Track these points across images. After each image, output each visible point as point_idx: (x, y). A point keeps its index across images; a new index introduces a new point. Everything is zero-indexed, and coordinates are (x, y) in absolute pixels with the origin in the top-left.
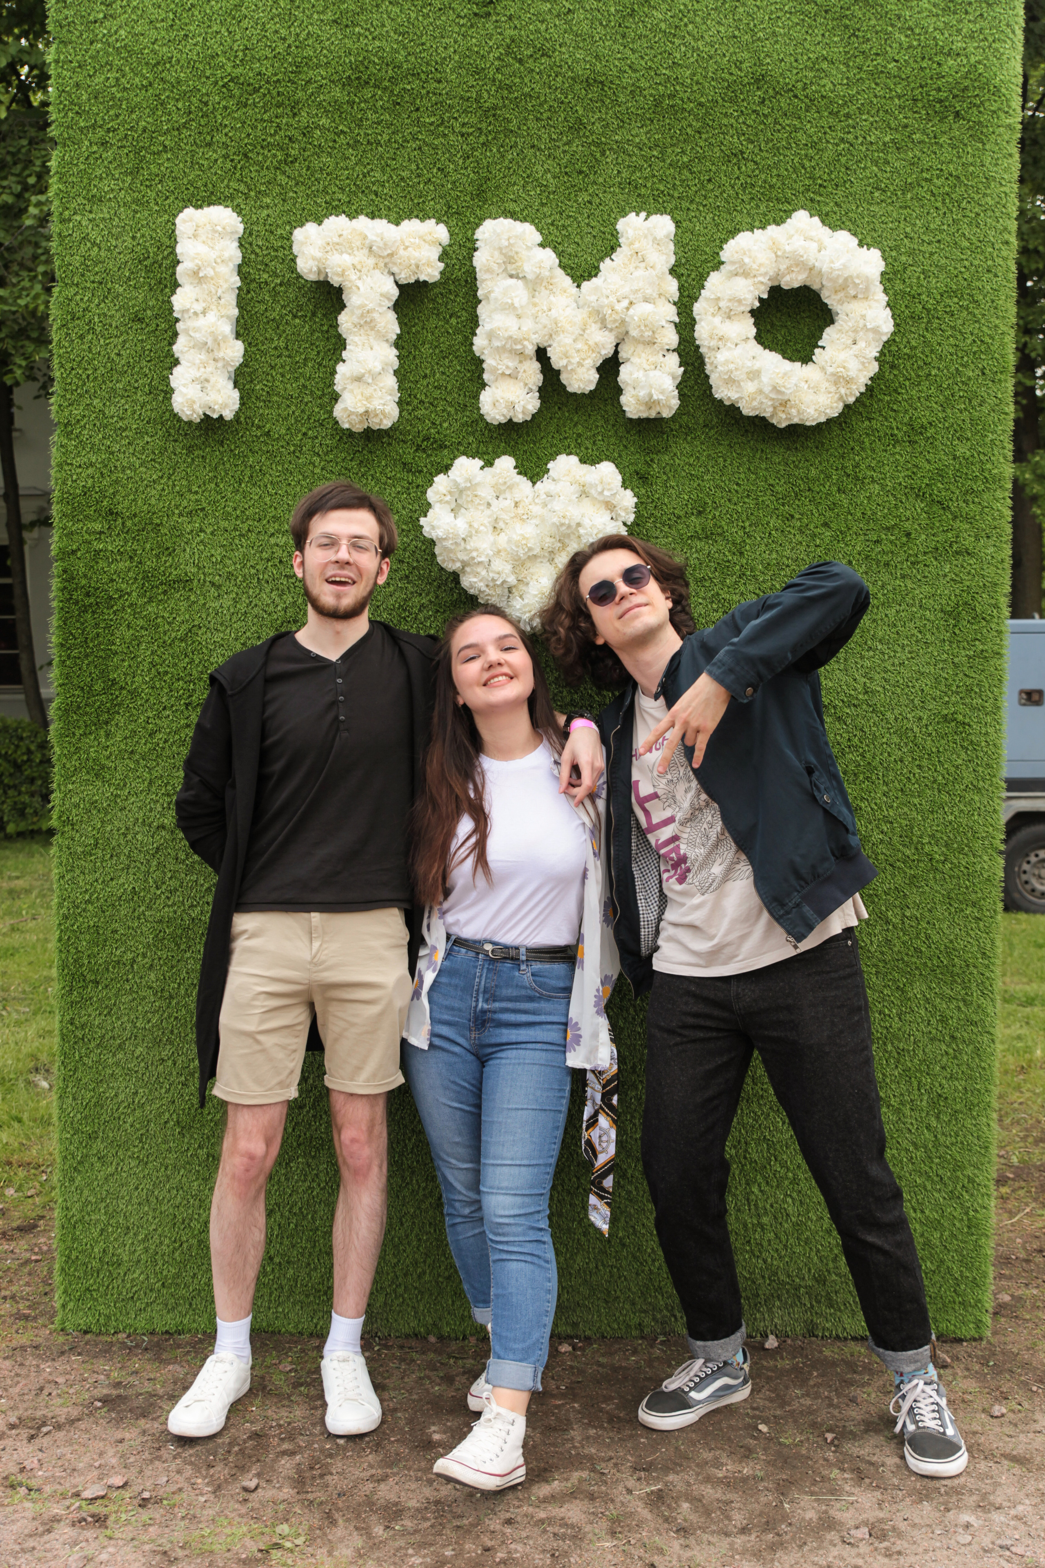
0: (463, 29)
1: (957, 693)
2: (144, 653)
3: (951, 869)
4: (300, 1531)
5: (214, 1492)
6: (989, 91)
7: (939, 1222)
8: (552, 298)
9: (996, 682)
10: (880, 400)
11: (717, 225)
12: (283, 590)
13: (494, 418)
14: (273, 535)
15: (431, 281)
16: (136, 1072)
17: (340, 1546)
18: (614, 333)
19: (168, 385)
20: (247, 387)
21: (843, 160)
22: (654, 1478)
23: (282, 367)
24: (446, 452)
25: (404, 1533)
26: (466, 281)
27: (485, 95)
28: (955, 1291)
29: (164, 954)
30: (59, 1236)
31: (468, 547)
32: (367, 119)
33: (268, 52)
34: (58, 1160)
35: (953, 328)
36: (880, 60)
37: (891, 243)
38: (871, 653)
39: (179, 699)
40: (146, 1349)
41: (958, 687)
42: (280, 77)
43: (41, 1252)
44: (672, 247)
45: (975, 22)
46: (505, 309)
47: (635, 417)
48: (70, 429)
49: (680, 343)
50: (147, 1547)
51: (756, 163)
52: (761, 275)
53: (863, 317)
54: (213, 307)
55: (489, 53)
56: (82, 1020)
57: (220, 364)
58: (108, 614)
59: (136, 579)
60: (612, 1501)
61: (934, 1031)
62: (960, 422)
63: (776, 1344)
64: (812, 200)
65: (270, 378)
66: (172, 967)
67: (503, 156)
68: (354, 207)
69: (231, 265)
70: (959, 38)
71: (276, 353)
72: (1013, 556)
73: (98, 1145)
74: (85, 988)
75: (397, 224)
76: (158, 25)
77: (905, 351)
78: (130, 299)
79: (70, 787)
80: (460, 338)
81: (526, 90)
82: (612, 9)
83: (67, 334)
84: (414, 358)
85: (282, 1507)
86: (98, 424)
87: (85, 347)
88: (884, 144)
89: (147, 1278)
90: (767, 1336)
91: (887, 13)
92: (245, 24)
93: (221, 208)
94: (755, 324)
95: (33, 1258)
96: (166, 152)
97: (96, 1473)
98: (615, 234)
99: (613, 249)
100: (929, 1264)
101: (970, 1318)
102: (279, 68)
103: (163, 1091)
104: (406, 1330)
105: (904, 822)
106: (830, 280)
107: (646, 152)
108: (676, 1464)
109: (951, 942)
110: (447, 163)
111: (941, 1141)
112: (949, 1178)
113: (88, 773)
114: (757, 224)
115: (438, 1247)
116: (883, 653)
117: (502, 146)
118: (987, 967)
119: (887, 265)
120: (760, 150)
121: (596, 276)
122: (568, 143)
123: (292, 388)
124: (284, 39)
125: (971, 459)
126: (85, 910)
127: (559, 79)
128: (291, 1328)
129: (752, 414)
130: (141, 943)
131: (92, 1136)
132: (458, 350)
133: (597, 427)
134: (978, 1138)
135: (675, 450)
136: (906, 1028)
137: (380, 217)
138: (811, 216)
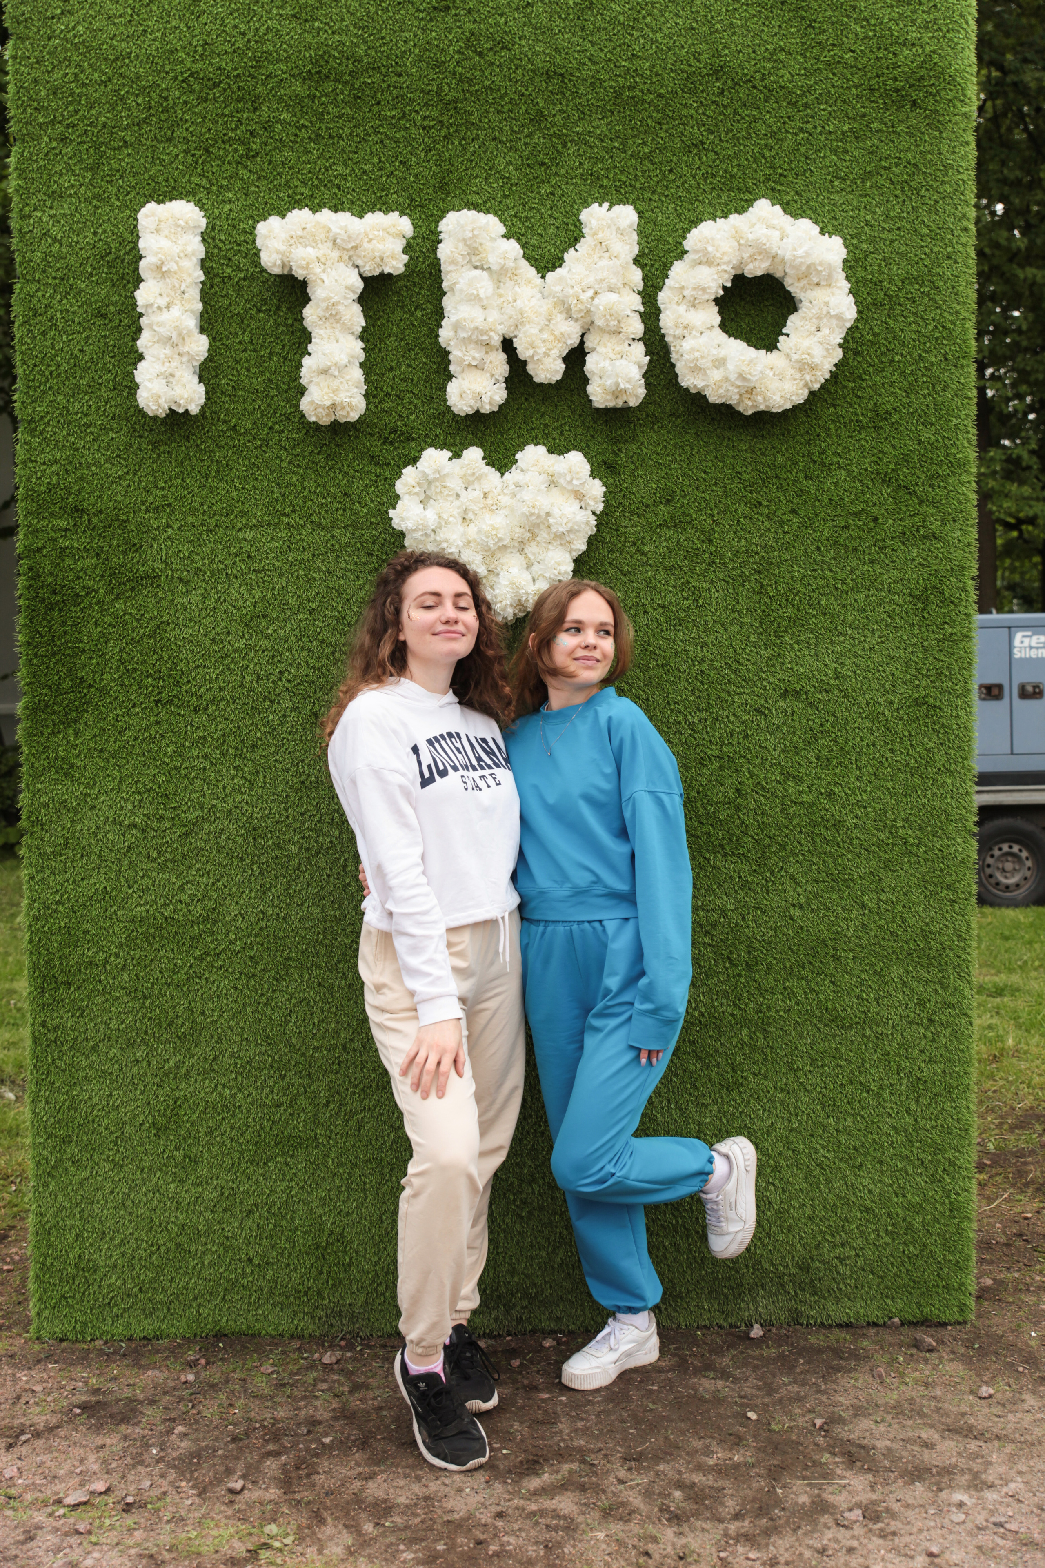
0: (423, 23)
1: (928, 676)
2: (112, 649)
3: (925, 852)
4: (289, 1530)
5: (199, 1495)
6: (945, 80)
7: (921, 1205)
8: (517, 288)
10: (844, 387)
11: (679, 215)
12: (252, 585)
13: (461, 409)
14: (240, 529)
15: (396, 273)
16: (110, 1074)
17: (330, 1544)
18: (580, 323)
19: (133, 380)
20: (212, 381)
21: (803, 149)
22: (644, 1468)
23: (247, 361)
24: (413, 444)
25: (395, 1529)
26: (431, 274)
27: (446, 88)
28: (938, 1275)
29: (137, 954)
30: (33, 1243)
31: (438, 539)
32: (328, 113)
34: (32, 1165)
35: (915, 314)
36: (836, 50)
37: (852, 231)
38: (842, 638)
39: (149, 695)
40: (124, 1355)
41: (928, 670)
42: (240, 71)
43: (13, 1262)
44: (635, 236)
45: (928, 12)
46: (470, 300)
47: (602, 406)
48: (33, 426)
49: (645, 333)
50: (133, 1551)
51: (716, 153)
52: (724, 263)
53: (827, 304)
54: (176, 301)
55: (449, 46)
56: (54, 1022)
57: (185, 359)
58: (76, 612)
59: (103, 576)
60: (604, 1491)
62: (924, 408)
63: (761, 1333)
64: (773, 189)
65: (235, 372)
66: (146, 967)
67: (465, 149)
68: (317, 201)
69: (194, 260)
70: (914, 29)
71: (241, 347)
72: (979, 540)
73: (72, 1149)
74: (56, 990)
75: (361, 217)
76: (116, 21)
77: (868, 337)
78: (92, 295)
79: (39, 786)
80: (425, 330)
81: (487, 83)
83: (30, 331)
84: (380, 350)
85: (269, 1507)
86: (62, 421)
87: (48, 343)
88: (843, 133)
89: (124, 1284)
90: (752, 1326)
92: (204, 19)
93: (183, 202)
94: (720, 312)
95: (5, 1267)
96: (126, 147)
97: (77, 1479)
98: (578, 225)
99: (576, 240)
100: (911, 1248)
101: (954, 1302)
102: (239, 63)
103: (138, 1092)
104: (388, 1329)
105: (878, 807)
106: (793, 267)
107: (607, 143)
108: (666, 1453)
109: (927, 925)
110: (409, 156)
111: (922, 1124)
112: (930, 1162)
113: (57, 772)
114: (719, 213)
116: (853, 639)
117: (464, 139)
118: (964, 949)
119: (848, 253)
120: (721, 140)
121: (560, 266)
122: (530, 135)
123: (258, 382)
124: (244, 34)
125: (936, 444)
126: (55, 911)
127: (519, 72)
128: (270, 1330)
129: (718, 401)
130: (113, 943)
131: (65, 1141)
132: (424, 342)
133: (564, 417)
134: (958, 1120)
135: (642, 439)
136: (884, 1012)
137: (343, 210)
138: (773, 205)
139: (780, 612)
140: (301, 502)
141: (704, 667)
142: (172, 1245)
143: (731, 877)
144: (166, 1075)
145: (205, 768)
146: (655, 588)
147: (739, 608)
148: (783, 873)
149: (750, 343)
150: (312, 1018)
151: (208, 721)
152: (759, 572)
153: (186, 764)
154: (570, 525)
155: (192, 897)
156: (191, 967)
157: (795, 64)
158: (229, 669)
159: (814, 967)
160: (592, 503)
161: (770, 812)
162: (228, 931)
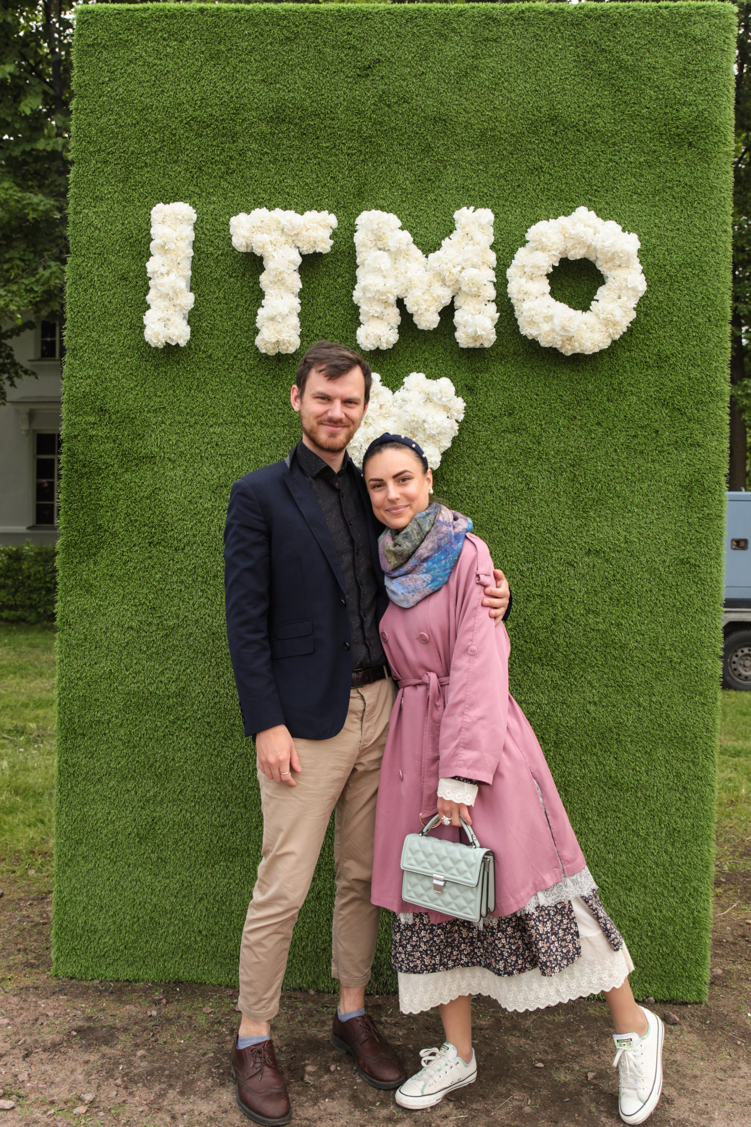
0: (350, 85)
1: (691, 544)
2: (121, 506)
3: (685, 668)
6: (712, 129)
7: (672, 919)
8: (408, 264)
9: (718, 537)
10: (637, 338)
11: (524, 216)
12: (218, 464)
13: (366, 347)
14: (212, 426)
15: (324, 252)
16: (110, 798)
18: (451, 288)
19: (142, 323)
20: (197, 324)
21: (611, 173)
23: (221, 311)
26: (349, 253)
27: (364, 128)
28: (683, 968)
29: (130, 717)
30: (54, 911)
32: (283, 144)
33: (217, 101)
34: (55, 857)
35: (688, 289)
36: (636, 107)
37: (645, 230)
38: (630, 515)
39: (144, 539)
40: (112, 993)
41: (691, 539)
42: (225, 117)
44: (492, 230)
45: (702, 83)
46: (375, 272)
47: (465, 347)
48: (75, 352)
49: (497, 297)
51: (551, 175)
52: (554, 250)
53: (626, 280)
54: (174, 270)
55: (367, 101)
56: (73, 761)
57: (178, 309)
58: (98, 480)
59: (117, 456)
61: (671, 783)
62: (693, 354)
64: (590, 200)
65: (212, 318)
66: (136, 726)
67: (376, 169)
68: (272, 203)
69: (187, 242)
70: (691, 94)
71: (217, 301)
72: (731, 448)
73: (83, 849)
74: (75, 738)
75: (302, 214)
76: (144, 85)
77: (655, 304)
78: (119, 265)
79: (69, 598)
80: (344, 291)
81: (393, 125)
82: (452, 72)
83: (76, 289)
84: (312, 305)
86: (95, 349)
87: (88, 297)
88: (640, 163)
89: (114, 942)
91: (641, 76)
92: (202, 83)
93: (182, 203)
94: (550, 284)
95: (42, 921)
96: (147, 167)
98: (452, 222)
99: (451, 232)
100: (664, 949)
101: (693, 988)
102: (224, 111)
103: (128, 812)
104: (294, 985)
105: (652, 635)
106: (603, 254)
107: (475, 166)
109: (684, 720)
110: (337, 173)
111: (675, 861)
112: (680, 888)
113: (81, 589)
114: (552, 216)
115: (317, 928)
116: (639, 515)
117: (375, 162)
118: (710, 738)
119: (642, 245)
120: (554, 166)
121: (439, 249)
122: (421, 160)
123: (228, 325)
124: (229, 92)
125: (701, 380)
126: (77, 684)
127: (415, 118)
128: (213, 981)
129: (547, 345)
130: (115, 708)
131: (79, 842)
132: (343, 300)
133: (439, 353)
134: (701, 860)
135: (493, 370)
136: (652, 781)
137: (290, 209)
138: (589, 210)
139: (587, 494)
140: (254, 408)
141: (532, 531)
142: (147, 918)
143: (546, 681)
144: (148, 801)
145: (181, 590)
146: (499, 475)
147: (558, 490)
148: (583, 679)
149: (570, 306)
150: (248, 767)
151: (184, 558)
152: (573, 466)
153: (168, 587)
154: (439, 429)
155: (169, 679)
156: (167, 727)
157: (607, 116)
158: (200, 522)
159: (603, 747)
160: (456, 414)
161: (575, 636)
162: (193, 704)
